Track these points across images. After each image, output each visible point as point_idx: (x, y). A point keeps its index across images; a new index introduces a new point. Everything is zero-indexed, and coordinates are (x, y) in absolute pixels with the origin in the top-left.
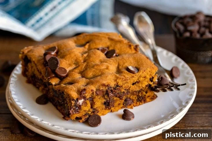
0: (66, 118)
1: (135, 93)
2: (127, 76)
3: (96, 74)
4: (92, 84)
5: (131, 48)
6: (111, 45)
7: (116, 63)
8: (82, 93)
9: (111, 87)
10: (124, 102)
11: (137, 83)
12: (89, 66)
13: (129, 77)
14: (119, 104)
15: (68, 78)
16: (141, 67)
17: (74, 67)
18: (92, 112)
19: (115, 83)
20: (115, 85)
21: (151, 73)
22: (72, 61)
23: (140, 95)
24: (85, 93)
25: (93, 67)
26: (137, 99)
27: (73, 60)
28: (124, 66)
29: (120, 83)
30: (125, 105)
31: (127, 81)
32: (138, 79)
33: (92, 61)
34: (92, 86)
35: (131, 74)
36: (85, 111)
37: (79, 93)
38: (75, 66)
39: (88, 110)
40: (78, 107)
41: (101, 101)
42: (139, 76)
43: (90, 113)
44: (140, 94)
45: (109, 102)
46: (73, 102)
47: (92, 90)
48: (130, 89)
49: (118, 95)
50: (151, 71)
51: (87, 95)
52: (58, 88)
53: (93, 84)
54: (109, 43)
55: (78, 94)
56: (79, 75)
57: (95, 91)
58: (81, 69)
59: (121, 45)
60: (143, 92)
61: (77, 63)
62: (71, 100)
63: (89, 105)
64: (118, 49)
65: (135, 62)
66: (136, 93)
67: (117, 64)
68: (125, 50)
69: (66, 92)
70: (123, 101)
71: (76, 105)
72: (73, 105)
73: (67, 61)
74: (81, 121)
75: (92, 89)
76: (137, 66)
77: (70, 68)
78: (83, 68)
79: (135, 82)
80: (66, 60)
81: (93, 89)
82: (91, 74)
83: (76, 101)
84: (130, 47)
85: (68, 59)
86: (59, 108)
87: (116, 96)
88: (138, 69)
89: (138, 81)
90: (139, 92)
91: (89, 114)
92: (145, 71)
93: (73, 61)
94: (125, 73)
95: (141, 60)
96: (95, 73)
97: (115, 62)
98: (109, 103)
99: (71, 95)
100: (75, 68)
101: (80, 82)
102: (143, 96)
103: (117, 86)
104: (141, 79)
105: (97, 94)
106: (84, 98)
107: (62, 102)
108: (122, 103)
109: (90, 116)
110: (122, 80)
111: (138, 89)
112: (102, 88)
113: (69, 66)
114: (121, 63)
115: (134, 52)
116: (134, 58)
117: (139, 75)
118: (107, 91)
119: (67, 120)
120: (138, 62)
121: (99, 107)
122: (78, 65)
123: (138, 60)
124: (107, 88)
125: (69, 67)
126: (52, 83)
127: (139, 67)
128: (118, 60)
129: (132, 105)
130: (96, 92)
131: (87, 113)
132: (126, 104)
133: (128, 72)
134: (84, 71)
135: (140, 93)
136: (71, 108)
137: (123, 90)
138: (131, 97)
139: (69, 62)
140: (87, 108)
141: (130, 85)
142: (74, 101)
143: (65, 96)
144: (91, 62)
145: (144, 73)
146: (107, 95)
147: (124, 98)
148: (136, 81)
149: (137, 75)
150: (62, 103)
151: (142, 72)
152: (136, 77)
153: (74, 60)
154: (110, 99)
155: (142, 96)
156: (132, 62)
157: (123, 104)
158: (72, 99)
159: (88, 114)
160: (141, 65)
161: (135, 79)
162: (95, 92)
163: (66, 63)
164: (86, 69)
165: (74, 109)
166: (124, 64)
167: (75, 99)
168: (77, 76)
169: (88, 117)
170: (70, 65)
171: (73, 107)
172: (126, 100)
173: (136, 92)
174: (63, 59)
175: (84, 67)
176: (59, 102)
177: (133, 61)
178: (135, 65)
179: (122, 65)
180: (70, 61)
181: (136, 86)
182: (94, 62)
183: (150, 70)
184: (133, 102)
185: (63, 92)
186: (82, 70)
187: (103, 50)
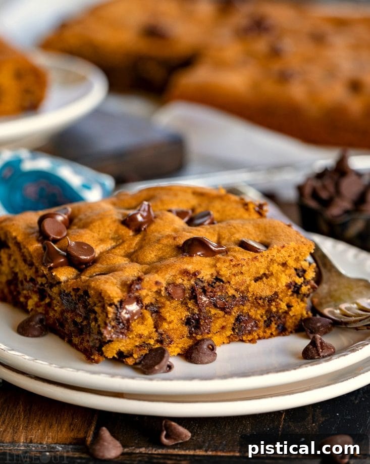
0: (92, 357)
1: (260, 302)
2: (240, 256)
3: (165, 254)
4: (157, 272)
5: (247, 210)
6: (200, 205)
7: (214, 234)
8: (133, 287)
9: (202, 281)
10: (234, 324)
11: (264, 279)
12: (147, 241)
13: (246, 258)
14: (223, 328)
15: (99, 265)
16: (274, 241)
17: (111, 244)
18: (157, 341)
19: (213, 271)
20: (212, 275)
21: (298, 255)
22: (106, 233)
23: (274, 310)
24: (140, 289)
25: (158, 241)
26: (266, 319)
27: (108, 231)
28: (233, 239)
29: (225, 272)
30: (237, 331)
31: (239, 267)
32: (268, 268)
33: (156, 231)
34: (156, 275)
35: (251, 252)
36: (140, 336)
37: (124, 290)
38: (114, 244)
39: (146, 333)
40: (124, 325)
41: (179, 314)
42: (269, 259)
43: (152, 342)
44: (272, 307)
45: (199, 318)
46: (111, 310)
47: (157, 283)
48: (250, 289)
49: (220, 303)
50: (299, 248)
51: (144, 294)
52: (75, 285)
53: (159, 272)
54: (194, 201)
55: (122, 290)
56: (125, 259)
57: (165, 285)
58: (129, 247)
59: (224, 204)
60: (281, 303)
61: (118, 237)
62: (106, 305)
63: (150, 321)
64: (218, 211)
65: (258, 233)
66: (263, 302)
67: (216, 236)
68: (233, 211)
69: (94, 289)
70: (232, 320)
71: (117, 319)
72: (110, 316)
73: (94, 232)
74: (130, 361)
75: (157, 280)
76: (265, 240)
77: (102, 246)
78: (134, 245)
79: (259, 276)
80: (91, 230)
81: (160, 281)
82: (153, 256)
83: (119, 306)
84: (246, 207)
85: (98, 230)
86: (76, 340)
87: (215, 306)
88: (267, 246)
89: (267, 272)
90: (271, 300)
91: (149, 344)
92: (283, 247)
93: (109, 234)
94: (235, 251)
95: (274, 228)
96: (163, 252)
97: (209, 233)
98: (198, 321)
99: (106, 292)
100: (114, 248)
101: (127, 269)
102: (280, 311)
103: (218, 279)
104: (275, 268)
105: (168, 293)
106: (139, 300)
107: (82, 322)
108: (230, 325)
109: (151, 350)
110: (230, 265)
111: (267, 293)
112: (179, 281)
113: (99, 242)
114: (226, 235)
115: (255, 216)
116: (257, 226)
117: (270, 257)
118: (193, 289)
119: (97, 362)
120: (266, 232)
121: (173, 329)
122: (121, 241)
123: (265, 228)
124: (193, 283)
125: (100, 244)
126: (58, 276)
127: (269, 241)
128: (217, 229)
129: (255, 334)
130: (166, 289)
131: (144, 342)
132: (239, 330)
133: (242, 249)
134: (135, 251)
135: (274, 304)
136: (106, 324)
137: (231, 292)
138: (252, 313)
139: (99, 235)
140: (145, 329)
141: (248, 279)
142: (113, 306)
143: (90, 301)
144: (153, 232)
145: (283, 251)
146: (192, 301)
147: (235, 312)
148: (262, 272)
149: (266, 255)
150: (85, 323)
151: (278, 249)
152: (263, 260)
153: (111, 230)
154: (200, 310)
155: (278, 312)
156: (251, 232)
157: (233, 329)
158: (109, 303)
159: (147, 344)
160: (274, 237)
161: (260, 266)
162: (163, 289)
163: (93, 237)
164: (141, 247)
165: (113, 327)
166: (232, 234)
167: (116, 301)
168: (121, 261)
169: (148, 352)
170: (102, 241)
171: (110, 322)
172: (238, 319)
173: (264, 299)
174: (85, 230)
175: (136, 244)
176: (75, 323)
177: (253, 231)
178: (258, 238)
179: (227, 238)
180: (101, 233)
181: (262, 285)
182: (159, 232)
183: (296, 246)
184: (257, 327)
185: (86, 293)
186: (132, 250)
187: (181, 214)
